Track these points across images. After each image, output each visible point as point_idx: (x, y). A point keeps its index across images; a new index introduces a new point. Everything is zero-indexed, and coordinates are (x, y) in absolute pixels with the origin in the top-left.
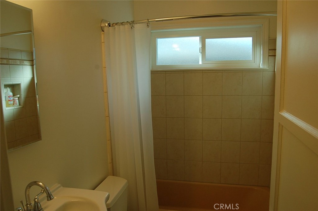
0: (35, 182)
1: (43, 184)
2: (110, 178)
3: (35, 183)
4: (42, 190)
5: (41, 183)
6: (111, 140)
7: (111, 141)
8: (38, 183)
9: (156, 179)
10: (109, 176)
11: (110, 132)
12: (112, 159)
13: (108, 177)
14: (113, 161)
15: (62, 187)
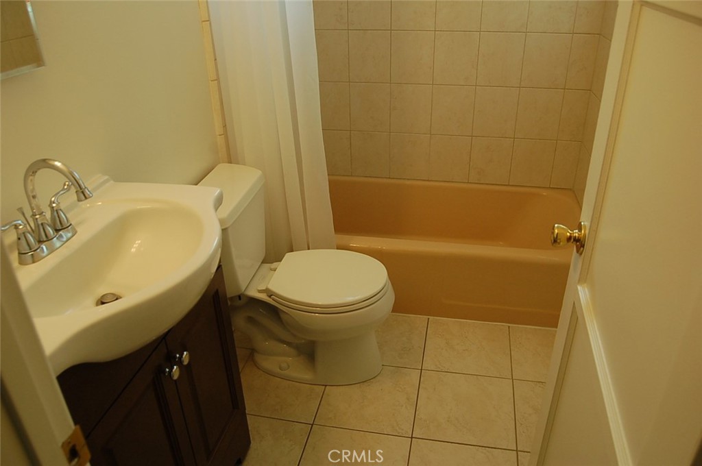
0: (44, 160)
1: (63, 164)
2: (223, 169)
3: (45, 163)
4: (65, 185)
5: (60, 162)
6: (218, 79)
7: (219, 83)
8: (51, 162)
9: (328, 175)
10: (220, 163)
11: (216, 60)
12: (225, 126)
13: (219, 165)
14: (226, 129)
15: (112, 182)
